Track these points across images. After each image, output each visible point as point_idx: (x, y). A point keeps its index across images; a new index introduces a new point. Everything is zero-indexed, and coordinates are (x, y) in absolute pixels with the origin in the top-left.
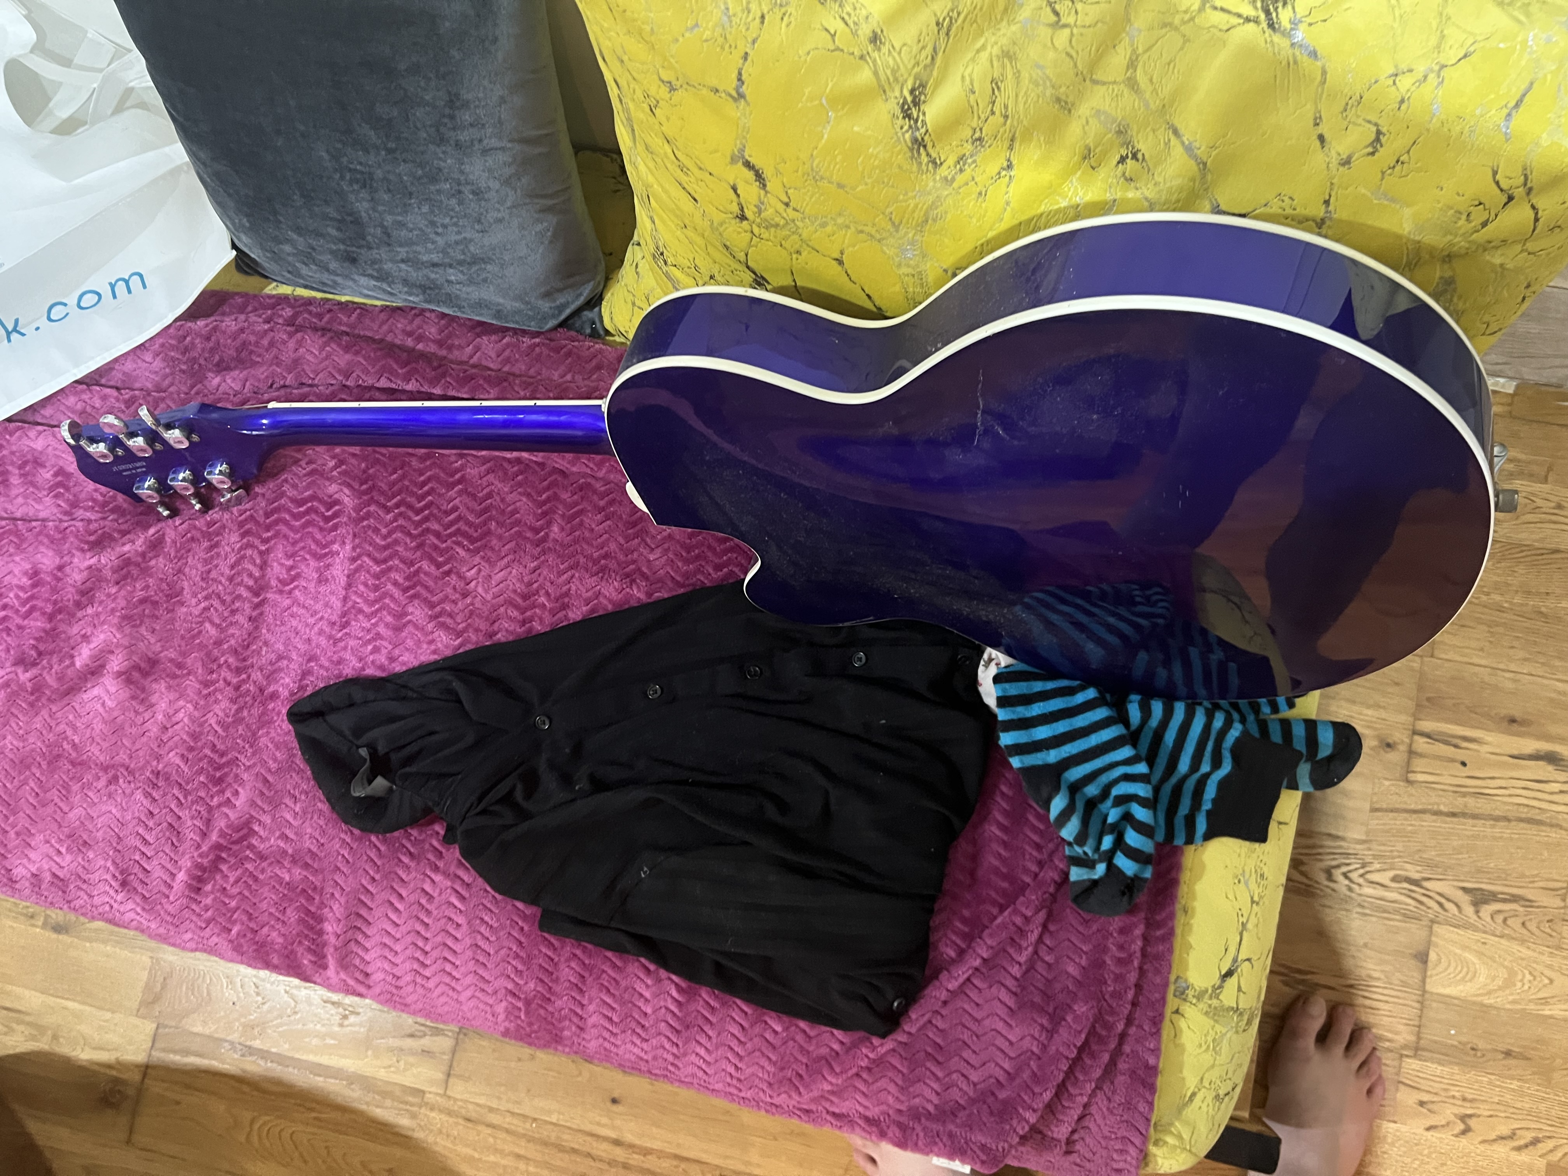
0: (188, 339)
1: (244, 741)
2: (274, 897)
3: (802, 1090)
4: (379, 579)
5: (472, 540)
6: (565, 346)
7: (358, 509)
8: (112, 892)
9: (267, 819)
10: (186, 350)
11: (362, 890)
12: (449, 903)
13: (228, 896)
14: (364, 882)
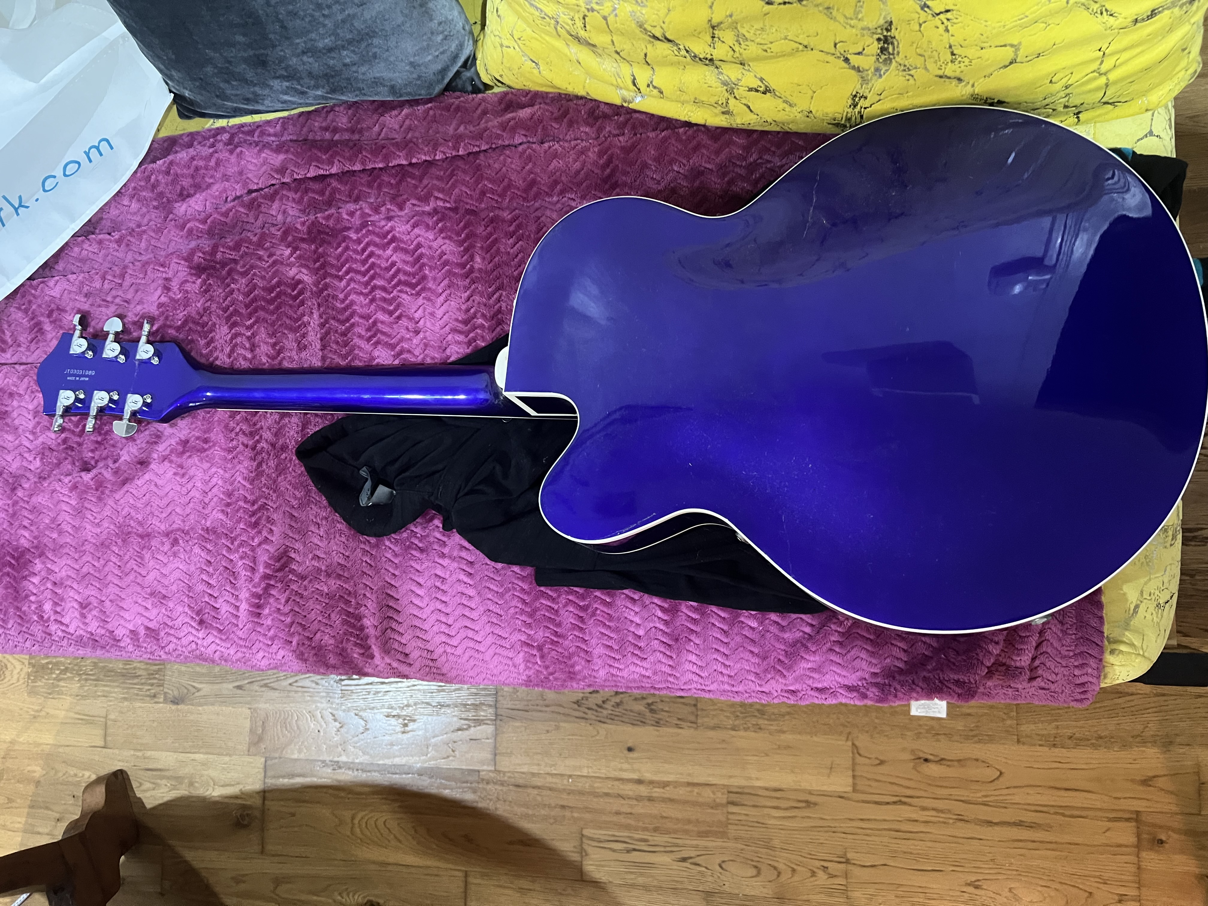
0: (153, 177)
1: (268, 488)
2: (318, 607)
3: (785, 673)
4: (346, 336)
5: (413, 286)
6: (453, 104)
7: (317, 284)
8: (194, 632)
9: (299, 546)
10: (154, 187)
11: (387, 585)
12: (459, 580)
13: (282, 614)
14: (387, 579)
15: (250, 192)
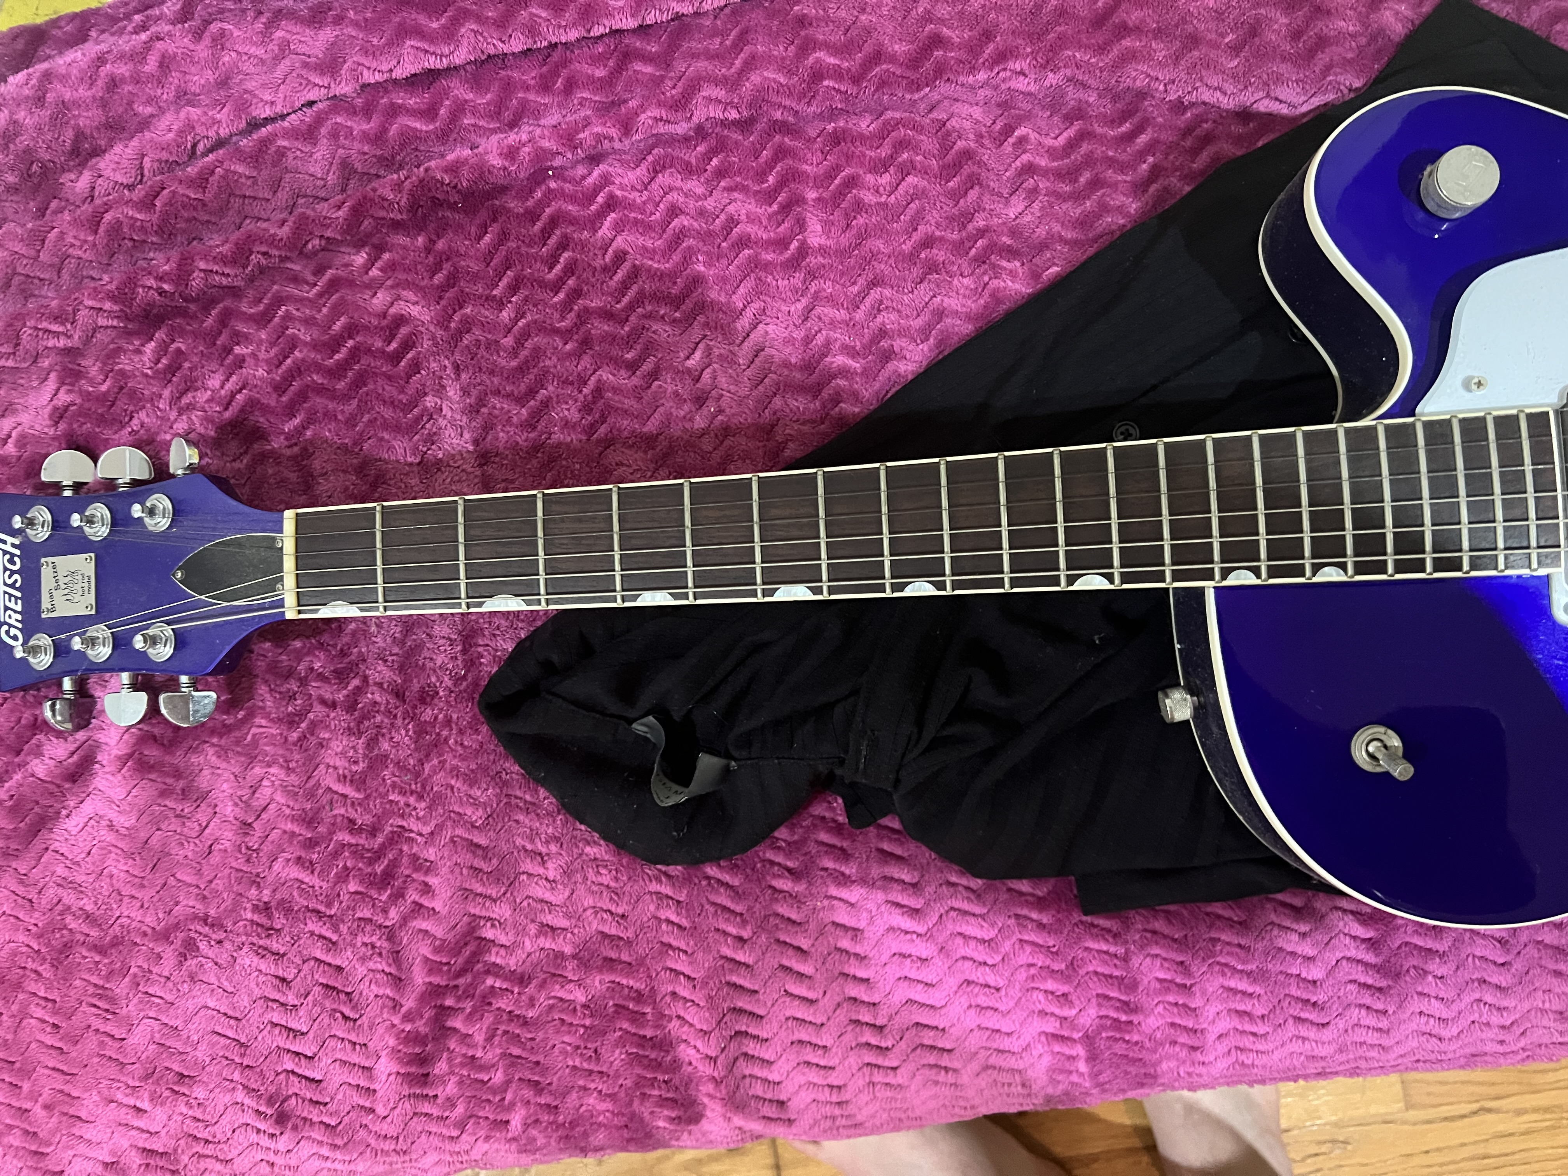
1: (403, 793)
2: (567, 1039)
5: (674, 303)
7: (443, 321)
8: (265, 1141)
9: (502, 911)
11: (727, 966)
12: (891, 929)
13: (483, 1068)
14: (727, 952)
15: (254, 125)
